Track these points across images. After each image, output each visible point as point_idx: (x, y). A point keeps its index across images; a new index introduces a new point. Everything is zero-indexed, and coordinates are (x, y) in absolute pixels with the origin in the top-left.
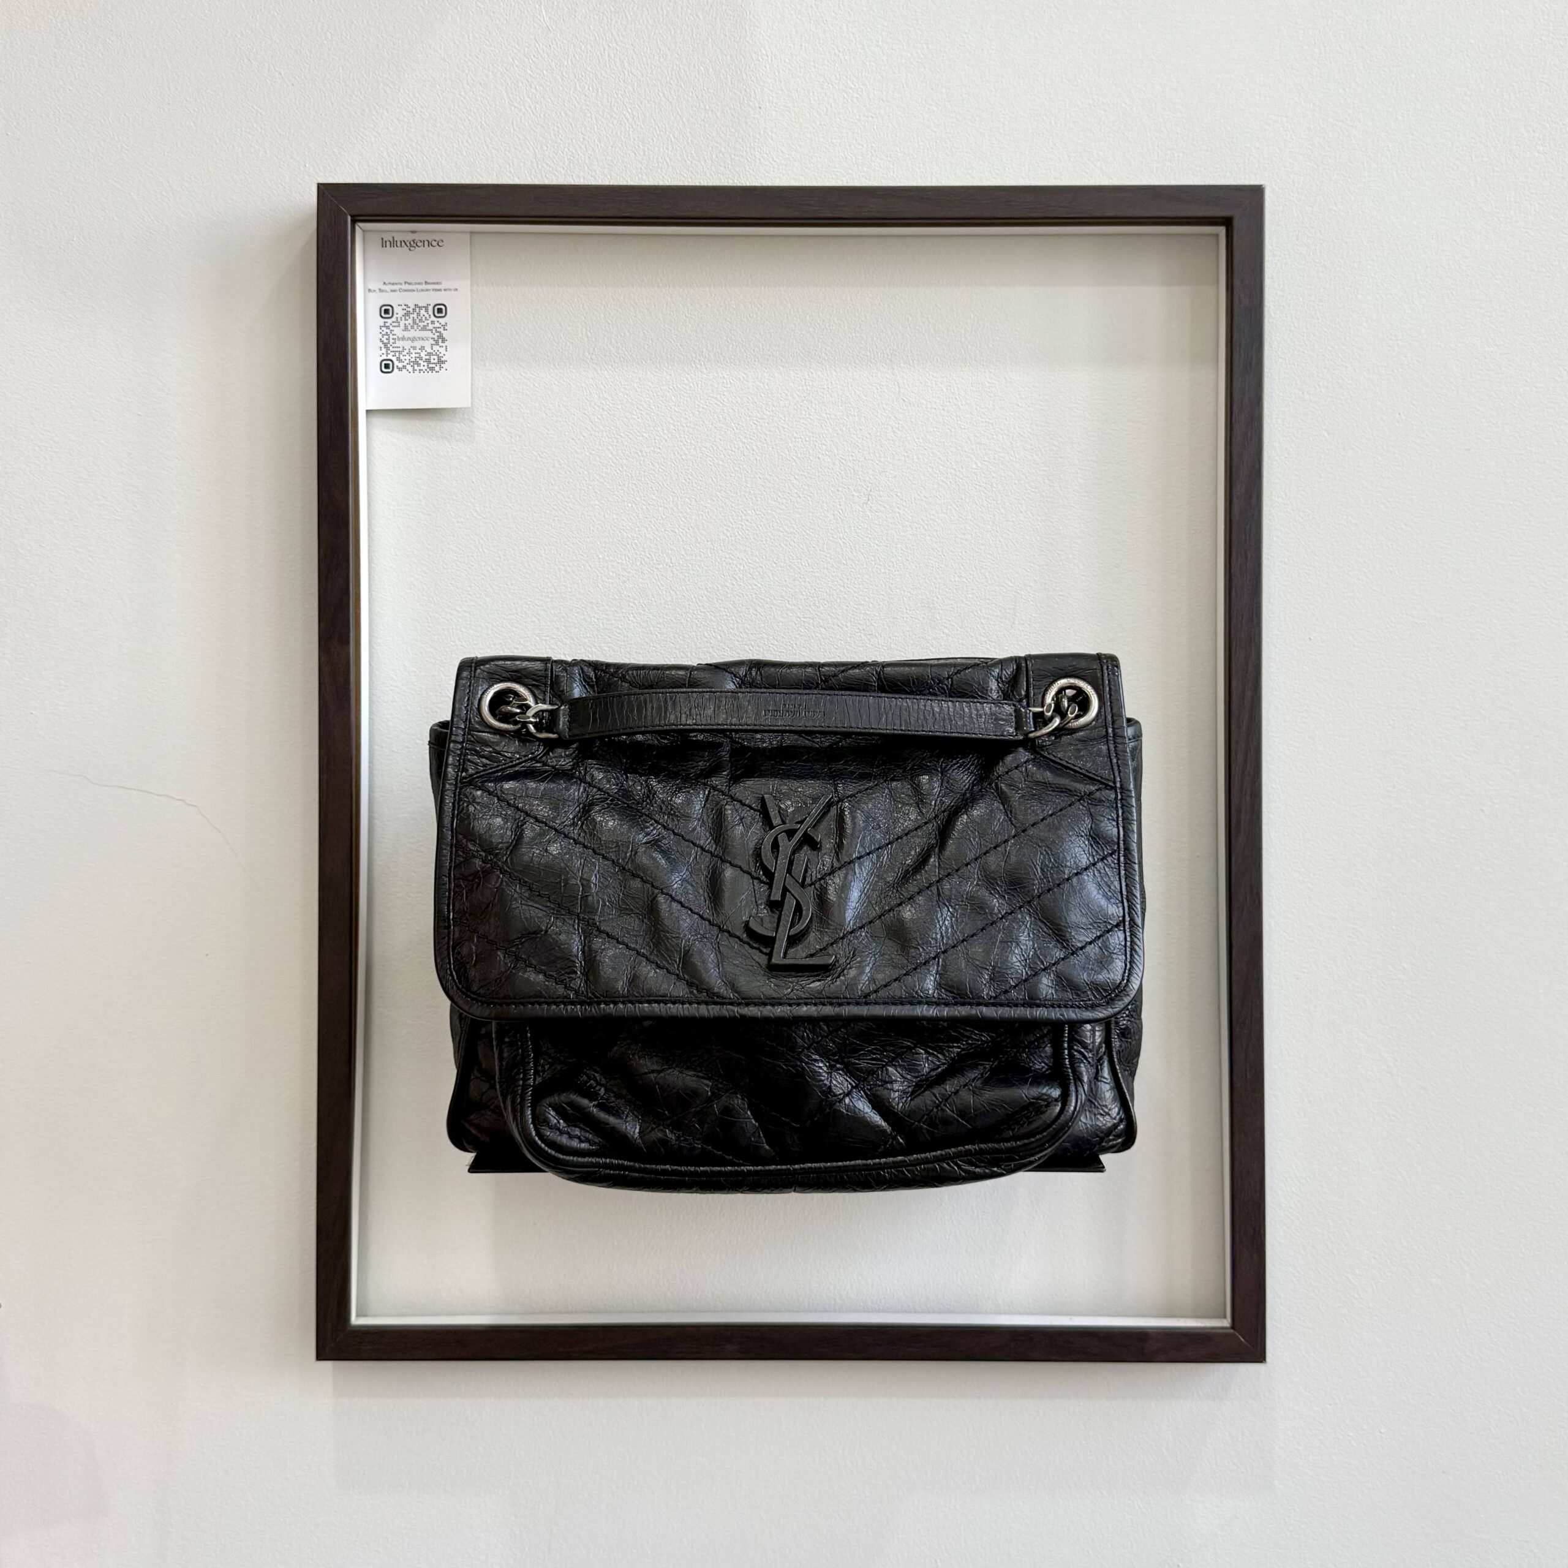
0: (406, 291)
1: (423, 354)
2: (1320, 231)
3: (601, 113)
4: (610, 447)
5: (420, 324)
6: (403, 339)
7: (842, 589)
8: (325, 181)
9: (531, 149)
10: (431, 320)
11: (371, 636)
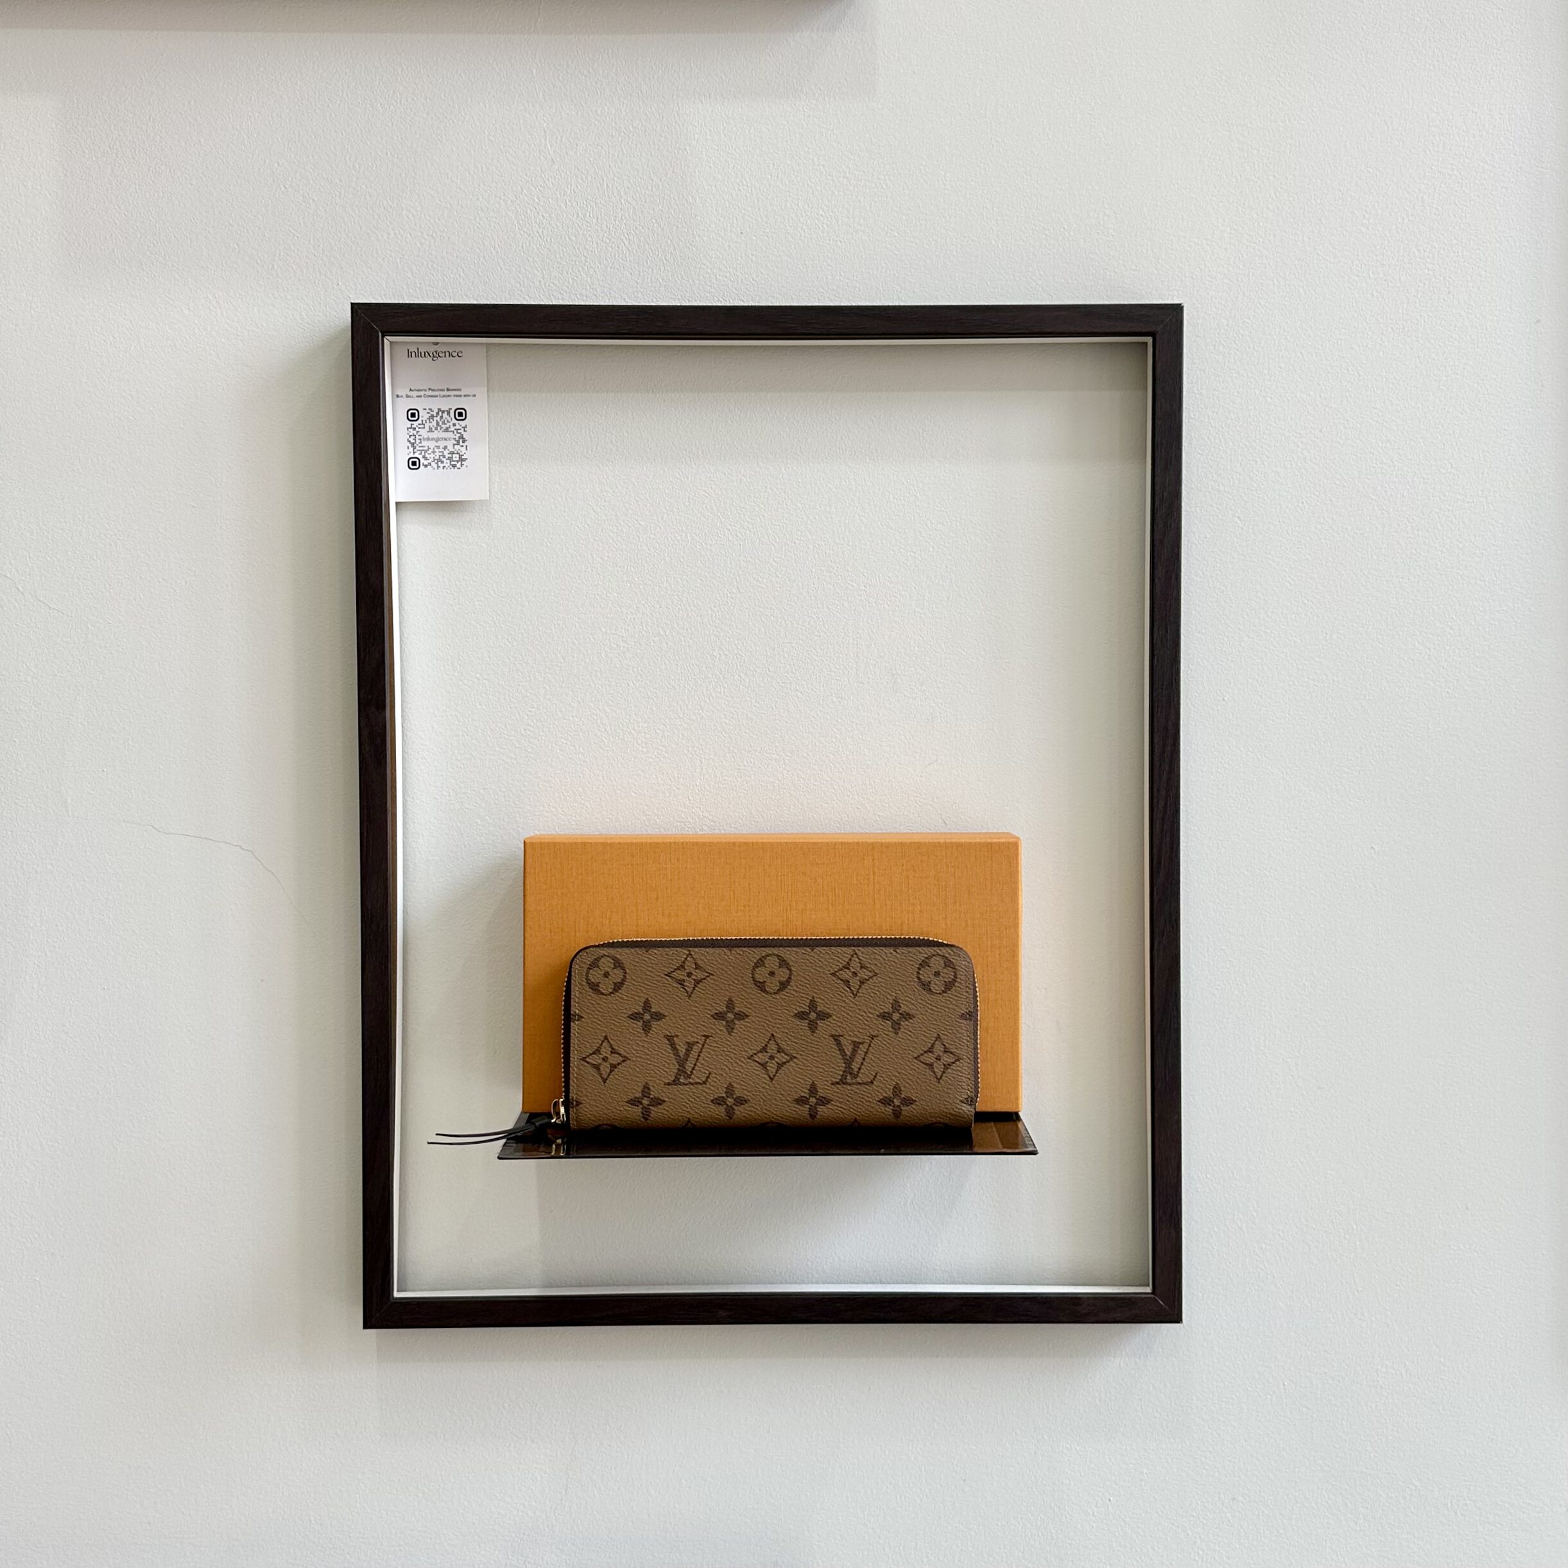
0: (430, 396)
1: (446, 453)
2: (1235, 343)
3: (600, 237)
4: (611, 534)
5: (443, 426)
6: (428, 439)
7: (815, 657)
8: (357, 301)
9: (539, 269)
10: (452, 422)
11: (403, 701)
